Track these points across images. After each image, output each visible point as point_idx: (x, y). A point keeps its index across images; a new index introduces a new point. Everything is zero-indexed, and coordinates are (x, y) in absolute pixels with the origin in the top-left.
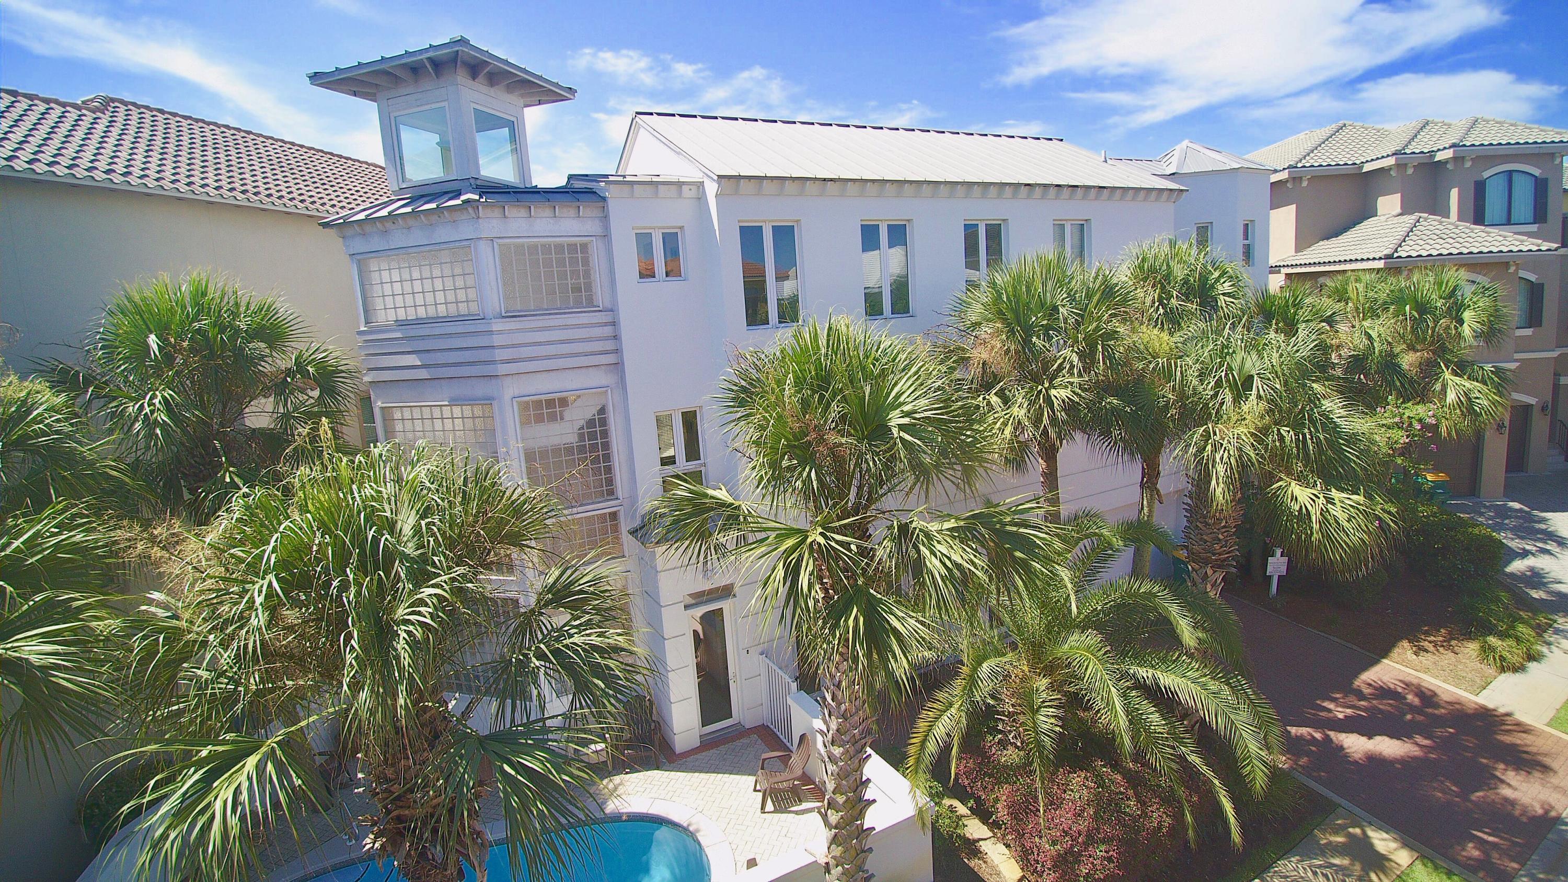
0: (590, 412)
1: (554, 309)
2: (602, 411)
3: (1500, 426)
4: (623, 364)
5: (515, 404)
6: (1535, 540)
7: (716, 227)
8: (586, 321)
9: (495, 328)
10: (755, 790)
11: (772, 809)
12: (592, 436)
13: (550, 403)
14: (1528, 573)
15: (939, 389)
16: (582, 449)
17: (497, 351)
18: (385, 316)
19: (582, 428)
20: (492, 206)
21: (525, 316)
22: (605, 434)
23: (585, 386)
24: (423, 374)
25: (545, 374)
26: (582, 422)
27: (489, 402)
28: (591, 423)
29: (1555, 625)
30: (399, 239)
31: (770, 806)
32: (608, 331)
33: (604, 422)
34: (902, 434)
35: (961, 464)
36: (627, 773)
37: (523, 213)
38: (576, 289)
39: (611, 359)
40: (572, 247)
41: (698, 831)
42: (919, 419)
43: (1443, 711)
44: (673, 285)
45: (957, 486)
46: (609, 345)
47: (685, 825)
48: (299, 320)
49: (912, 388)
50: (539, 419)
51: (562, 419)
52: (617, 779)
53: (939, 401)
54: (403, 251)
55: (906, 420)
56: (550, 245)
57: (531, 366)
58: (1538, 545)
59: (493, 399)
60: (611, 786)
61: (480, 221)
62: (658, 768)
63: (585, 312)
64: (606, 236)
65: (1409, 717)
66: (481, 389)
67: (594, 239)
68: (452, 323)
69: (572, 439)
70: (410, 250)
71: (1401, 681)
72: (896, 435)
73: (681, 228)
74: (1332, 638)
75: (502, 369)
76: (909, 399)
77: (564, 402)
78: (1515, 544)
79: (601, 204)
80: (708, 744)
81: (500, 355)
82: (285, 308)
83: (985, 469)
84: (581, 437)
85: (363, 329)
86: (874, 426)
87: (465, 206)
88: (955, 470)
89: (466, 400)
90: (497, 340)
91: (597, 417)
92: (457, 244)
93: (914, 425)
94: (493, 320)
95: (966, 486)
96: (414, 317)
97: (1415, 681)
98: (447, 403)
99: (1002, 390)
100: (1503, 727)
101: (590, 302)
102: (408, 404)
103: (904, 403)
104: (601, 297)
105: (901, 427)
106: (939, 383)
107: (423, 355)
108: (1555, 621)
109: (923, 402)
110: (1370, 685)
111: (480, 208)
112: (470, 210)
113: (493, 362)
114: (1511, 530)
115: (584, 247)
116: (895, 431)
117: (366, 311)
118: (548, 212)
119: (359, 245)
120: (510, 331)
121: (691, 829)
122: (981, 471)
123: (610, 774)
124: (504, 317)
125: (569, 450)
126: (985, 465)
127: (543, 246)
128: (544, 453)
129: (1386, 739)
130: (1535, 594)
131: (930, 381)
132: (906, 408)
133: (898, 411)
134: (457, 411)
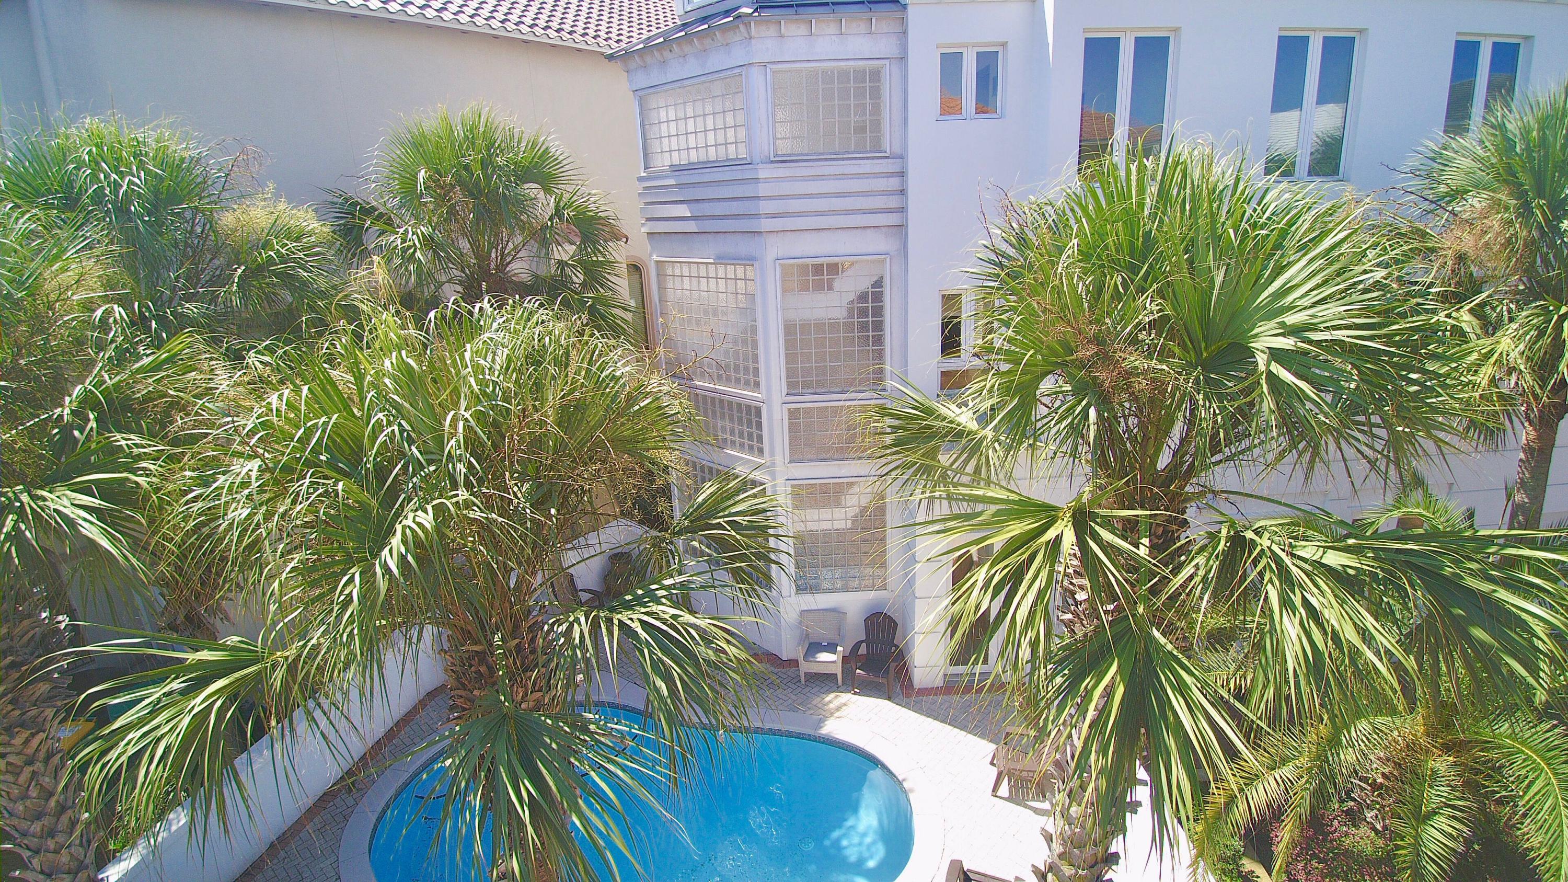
0: (864, 284)
1: (831, 153)
2: (879, 283)
4: (907, 226)
5: (777, 265)
7: (1050, 40)
8: (868, 170)
9: (762, 174)
10: (992, 763)
11: (1006, 795)
12: (863, 313)
13: (818, 269)
15: (1377, 285)
16: (849, 327)
17: (762, 203)
18: (662, 162)
19: (852, 302)
20: (767, 22)
21: (797, 161)
22: (878, 312)
23: (859, 251)
24: (692, 227)
25: (814, 234)
26: (852, 296)
27: (751, 262)
28: (863, 297)
30: (676, 71)
31: (1004, 790)
32: (894, 183)
33: (878, 297)
34: (1275, 368)
35: (1389, 427)
36: (856, 693)
37: (803, 30)
38: (861, 129)
39: (893, 219)
40: (860, 75)
41: (912, 791)
42: (1318, 343)
44: (985, 124)
45: (1372, 463)
46: (893, 202)
47: (900, 778)
48: (569, 160)
49: (1317, 280)
50: (804, 288)
51: (830, 288)
52: (845, 697)
53: (1367, 311)
54: (679, 84)
55: (1287, 343)
56: (833, 72)
57: (800, 223)
59: (755, 259)
60: (836, 703)
61: (753, 41)
62: (889, 698)
63: (868, 158)
64: (903, 59)
66: (743, 247)
67: (887, 62)
68: (720, 169)
69: (840, 314)
70: (686, 83)
72: (1262, 367)
73: (1004, 45)
75: (766, 224)
76: (1306, 302)
77: (834, 269)
79: (899, 15)
80: (949, 687)
81: (766, 207)
82: (557, 147)
83: (1437, 441)
84: (850, 311)
85: (643, 174)
86: (1224, 344)
87: (738, 21)
88: (1374, 436)
89: (730, 259)
90: (763, 190)
91: (870, 290)
92: (729, 72)
93: (1305, 353)
94: (761, 166)
95: (1392, 466)
96: (687, 162)
98: (711, 261)
99: (1482, 305)
101: (877, 146)
102: (678, 260)
103: (1290, 308)
104: (890, 142)
105: (1276, 354)
106: (1380, 274)
107: (693, 205)
109: (1334, 309)
111: (753, 24)
112: (742, 27)
113: (757, 216)
115: (876, 75)
116: (1261, 359)
117: (646, 155)
118: (832, 28)
119: (642, 80)
120: (779, 179)
121: (905, 785)
122: (1429, 445)
123: (838, 689)
124: (772, 162)
125: (834, 326)
126: (1442, 435)
127: (824, 72)
128: (805, 327)
131: (1359, 269)
132: (1291, 319)
133: (1273, 324)
134: (721, 270)
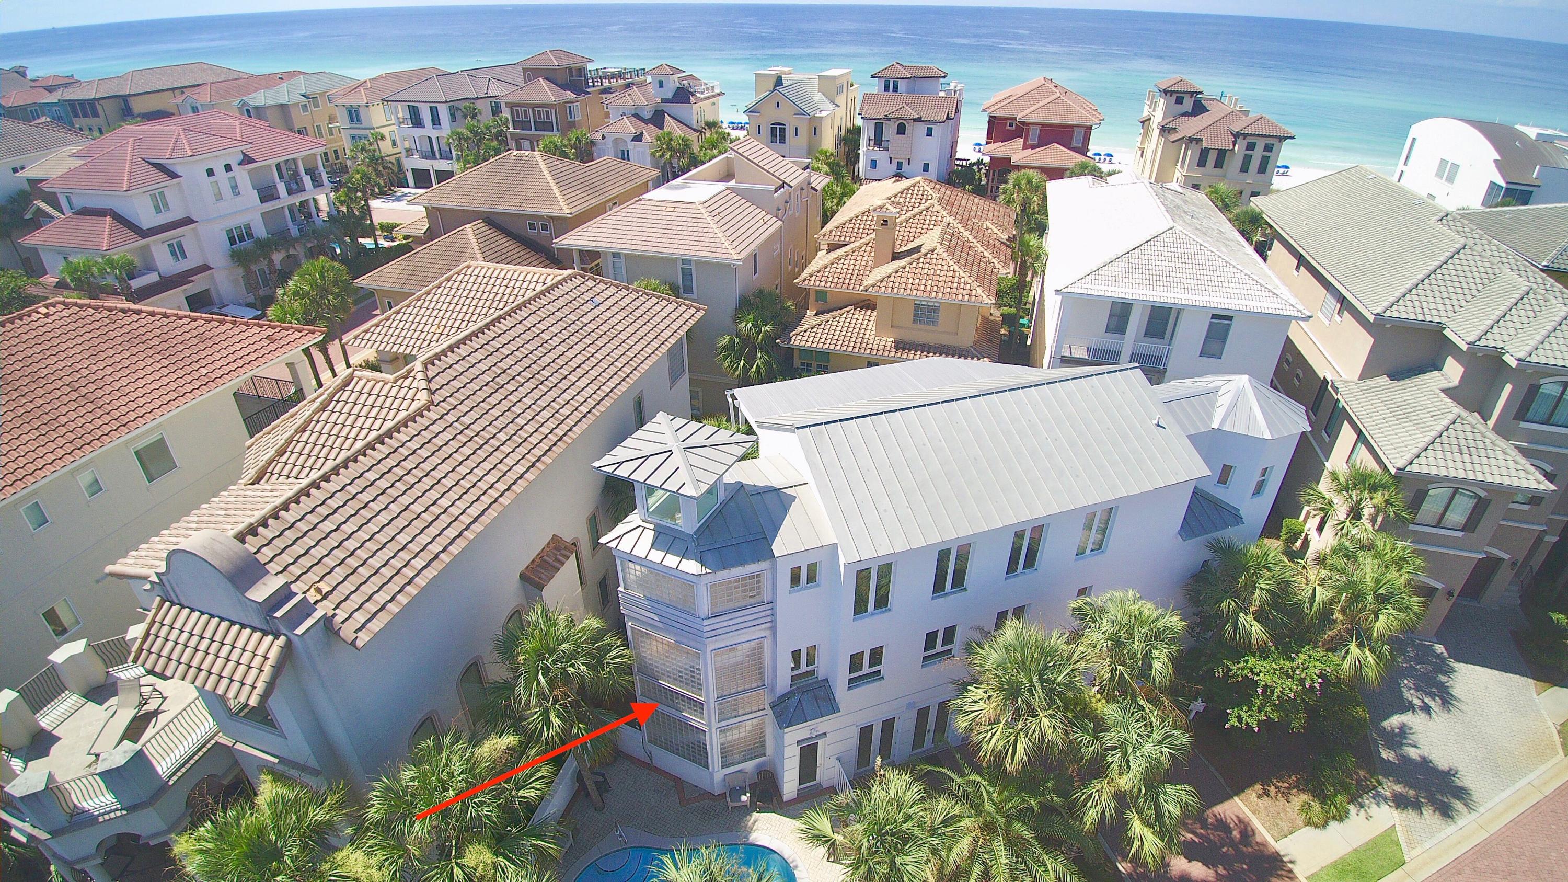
3: (1450, 594)
6: (1426, 694)
14: (1397, 730)
29: (1380, 789)
43: (1250, 850)
58: (1426, 700)
65: (1224, 850)
71: (1238, 817)
74: (1211, 767)
78: (1410, 695)
97: (1246, 820)
100: (1279, 872)
108: (1380, 784)
110: (1215, 816)
114: (1416, 678)
129: (1200, 864)
130: (1385, 754)
